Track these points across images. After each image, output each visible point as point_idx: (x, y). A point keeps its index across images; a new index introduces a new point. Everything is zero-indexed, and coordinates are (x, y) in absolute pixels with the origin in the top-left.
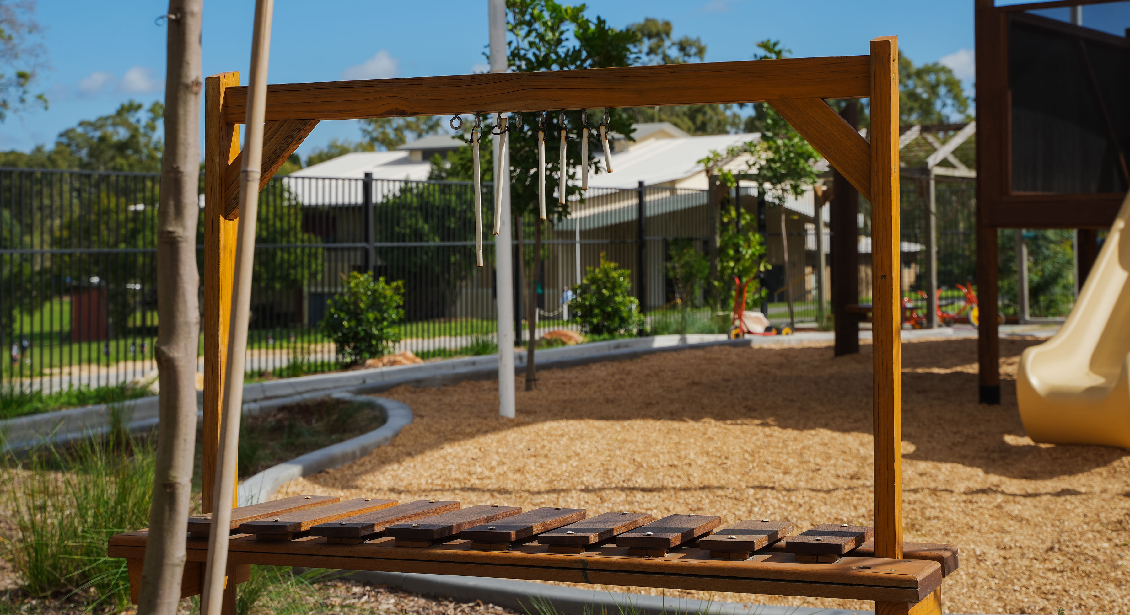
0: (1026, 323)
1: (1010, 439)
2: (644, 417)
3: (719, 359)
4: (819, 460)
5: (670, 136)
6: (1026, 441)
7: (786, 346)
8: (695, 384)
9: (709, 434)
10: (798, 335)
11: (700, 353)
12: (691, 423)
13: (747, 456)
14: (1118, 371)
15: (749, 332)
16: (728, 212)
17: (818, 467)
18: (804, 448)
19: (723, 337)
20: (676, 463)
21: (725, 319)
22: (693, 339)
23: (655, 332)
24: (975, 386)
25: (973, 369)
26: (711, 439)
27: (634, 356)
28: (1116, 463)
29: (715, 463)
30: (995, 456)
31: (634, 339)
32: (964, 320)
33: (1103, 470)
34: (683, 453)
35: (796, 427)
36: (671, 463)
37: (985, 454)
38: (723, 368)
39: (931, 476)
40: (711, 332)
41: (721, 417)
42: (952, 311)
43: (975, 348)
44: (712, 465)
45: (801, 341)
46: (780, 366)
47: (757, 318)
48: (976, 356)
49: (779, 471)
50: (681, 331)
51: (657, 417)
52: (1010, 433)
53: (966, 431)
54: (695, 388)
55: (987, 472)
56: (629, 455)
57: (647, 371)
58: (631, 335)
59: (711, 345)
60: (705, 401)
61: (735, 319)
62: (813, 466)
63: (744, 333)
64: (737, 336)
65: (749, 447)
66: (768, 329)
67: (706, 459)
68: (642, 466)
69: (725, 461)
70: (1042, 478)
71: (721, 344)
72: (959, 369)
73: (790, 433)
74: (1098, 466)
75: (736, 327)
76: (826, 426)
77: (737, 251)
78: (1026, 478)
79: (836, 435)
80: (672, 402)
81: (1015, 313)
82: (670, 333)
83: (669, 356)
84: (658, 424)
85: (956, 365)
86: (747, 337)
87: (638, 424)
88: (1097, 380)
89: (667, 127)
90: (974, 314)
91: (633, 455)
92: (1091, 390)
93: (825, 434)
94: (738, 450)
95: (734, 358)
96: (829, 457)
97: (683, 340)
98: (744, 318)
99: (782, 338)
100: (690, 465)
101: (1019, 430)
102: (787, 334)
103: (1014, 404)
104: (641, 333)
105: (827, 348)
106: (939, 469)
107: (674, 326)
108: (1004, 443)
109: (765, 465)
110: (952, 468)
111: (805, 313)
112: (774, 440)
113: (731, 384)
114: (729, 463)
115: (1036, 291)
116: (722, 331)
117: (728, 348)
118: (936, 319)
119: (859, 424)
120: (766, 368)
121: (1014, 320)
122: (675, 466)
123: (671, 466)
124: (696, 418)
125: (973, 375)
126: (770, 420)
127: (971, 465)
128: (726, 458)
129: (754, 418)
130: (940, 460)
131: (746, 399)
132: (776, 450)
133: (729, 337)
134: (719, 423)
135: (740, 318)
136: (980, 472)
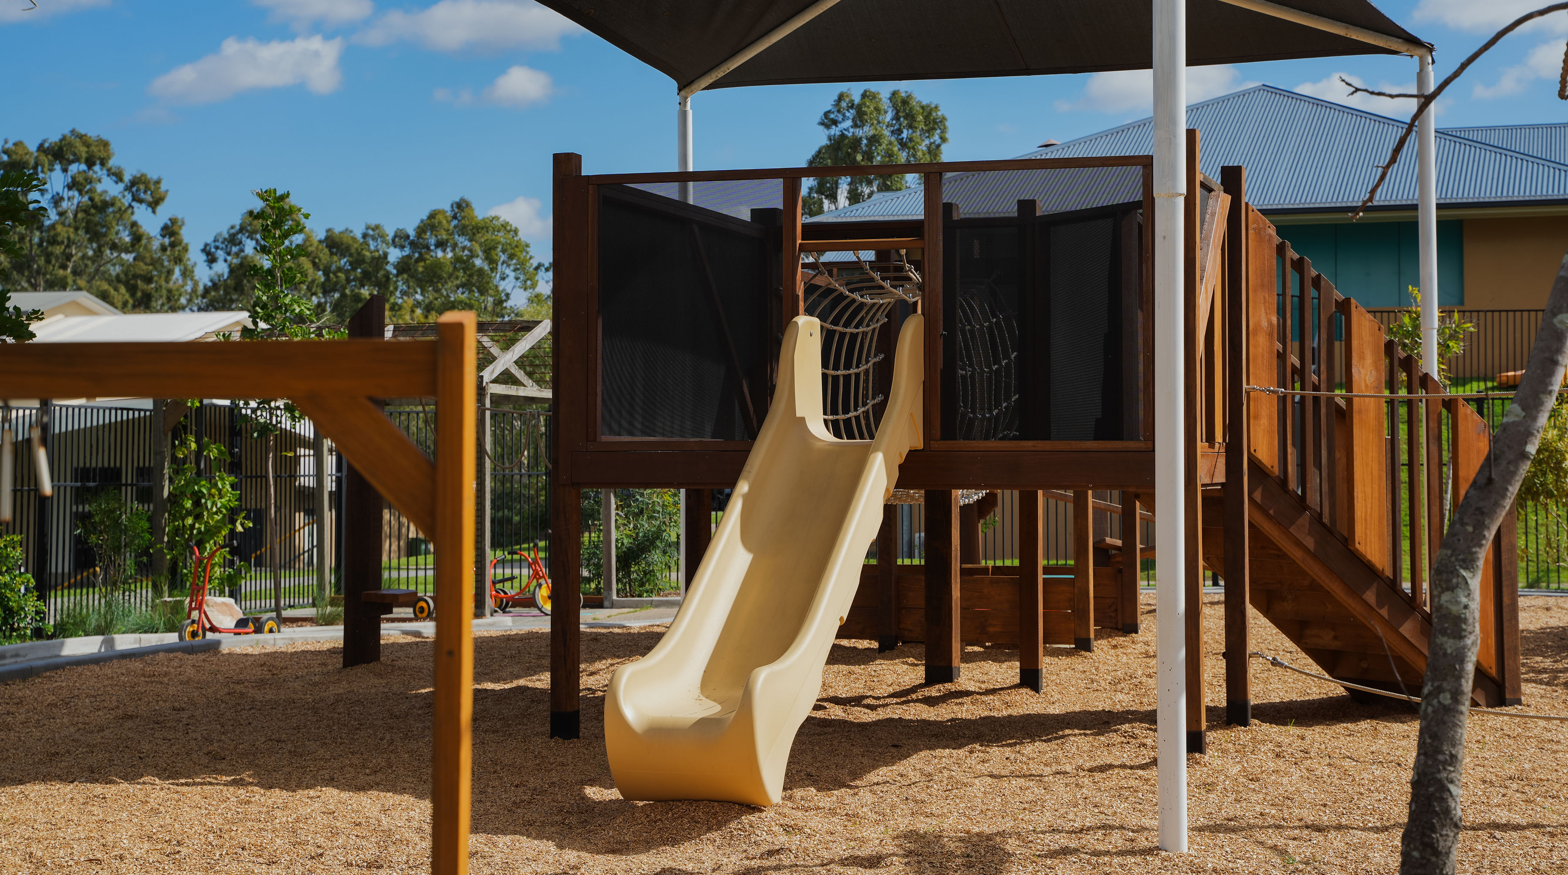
0: (612, 606)
1: (593, 792)
2: (46, 778)
3: (166, 674)
4: (321, 840)
5: (90, 312)
6: (614, 794)
7: (269, 649)
8: (127, 717)
9: (153, 803)
10: (288, 632)
11: (137, 665)
12: (124, 785)
13: (211, 837)
14: (739, 693)
15: (213, 629)
16: (183, 443)
17: (320, 851)
18: (297, 820)
19: (172, 638)
20: (99, 856)
21: (176, 608)
22: (125, 642)
23: (63, 630)
24: (545, 709)
25: (543, 681)
26: (155, 812)
27: (26, 674)
28: (733, 825)
29: (161, 852)
30: (573, 819)
31: (28, 643)
32: (529, 602)
33: (715, 835)
34: (110, 839)
35: (286, 786)
36: (91, 857)
37: (558, 818)
38: (172, 690)
39: (483, 857)
40: (154, 630)
41: (169, 772)
42: (511, 589)
43: (546, 650)
44: (157, 856)
45: (293, 641)
46: (261, 684)
47: (224, 604)
48: (547, 662)
49: (261, 860)
50: (104, 629)
51: (68, 778)
52: (592, 782)
53: (532, 782)
54: (129, 724)
55: (561, 847)
56: (21, 847)
57: (51, 699)
58: (22, 638)
59: (154, 651)
60: (145, 746)
61: (191, 609)
62: (312, 850)
63: (204, 630)
64: (194, 634)
65: (216, 822)
66: (242, 623)
67: (146, 846)
68: (45, 865)
69: (178, 849)
70: (636, 851)
71: (169, 649)
72: (522, 682)
73: (278, 796)
74: (709, 829)
75: (193, 622)
76: (331, 782)
77: (197, 503)
78: (613, 852)
79: (345, 795)
80: (92, 748)
81: (598, 590)
82: (87, 634)
83: (86, 671)
84: (68, 789)
85: (518, 677)
86: (210, 635)
87: (35, 790)
88: (710, 709)
89: (85, 298)
90: (543, 592)
91: (28, 846)
92: (703, 723)
93: (331, 795)
94: (199, 828)
95: (190, 672)
96: (334, 833)
97: (109, 643)
98: (205, 607)
99: (265, 637)
100: (121, 857)
101: (604, 778)
102: (271, 631)
103: (600, 736)
104: (38, 633)
105: (332, 652)
106: (495, 845)
107: (93, 621)
108: (584, 798)
109: (240, 851)
110: (512, 841)
111: (299, 592)
112: (253, 808)
113: (185, 715)
114: (184, 851)
115: (627, 559)
116: (170, 629)
117: (179, 655)
118: (489, 603)
119: (379, 777)
120: (239, 688)
121: (597, 603)
122: (98, 861)
123: (90, 860)
124: (131, 776)
125: (542, 691)
126: (246, 776)
127: (539, 837)
128: (179, 843)
129: (221, 772)
130: (497, 831)
131: (208, 740)
132: (257, 826)
133: (181, 638)
134: (166, 784)
135: (200, 608)
136: (551, 846)
